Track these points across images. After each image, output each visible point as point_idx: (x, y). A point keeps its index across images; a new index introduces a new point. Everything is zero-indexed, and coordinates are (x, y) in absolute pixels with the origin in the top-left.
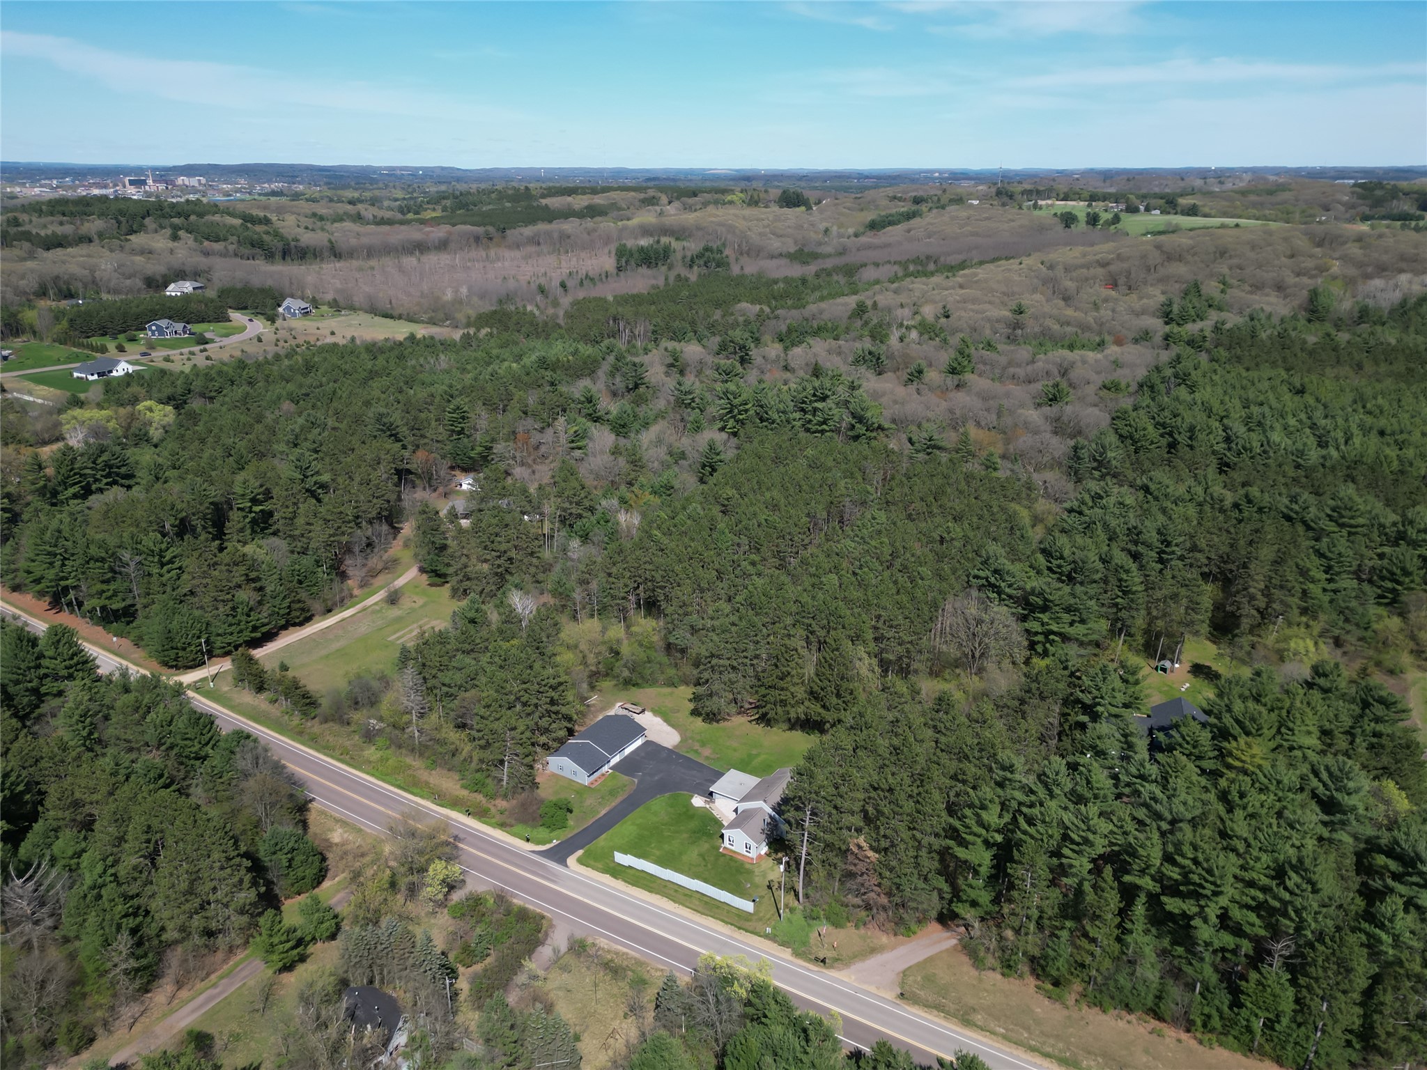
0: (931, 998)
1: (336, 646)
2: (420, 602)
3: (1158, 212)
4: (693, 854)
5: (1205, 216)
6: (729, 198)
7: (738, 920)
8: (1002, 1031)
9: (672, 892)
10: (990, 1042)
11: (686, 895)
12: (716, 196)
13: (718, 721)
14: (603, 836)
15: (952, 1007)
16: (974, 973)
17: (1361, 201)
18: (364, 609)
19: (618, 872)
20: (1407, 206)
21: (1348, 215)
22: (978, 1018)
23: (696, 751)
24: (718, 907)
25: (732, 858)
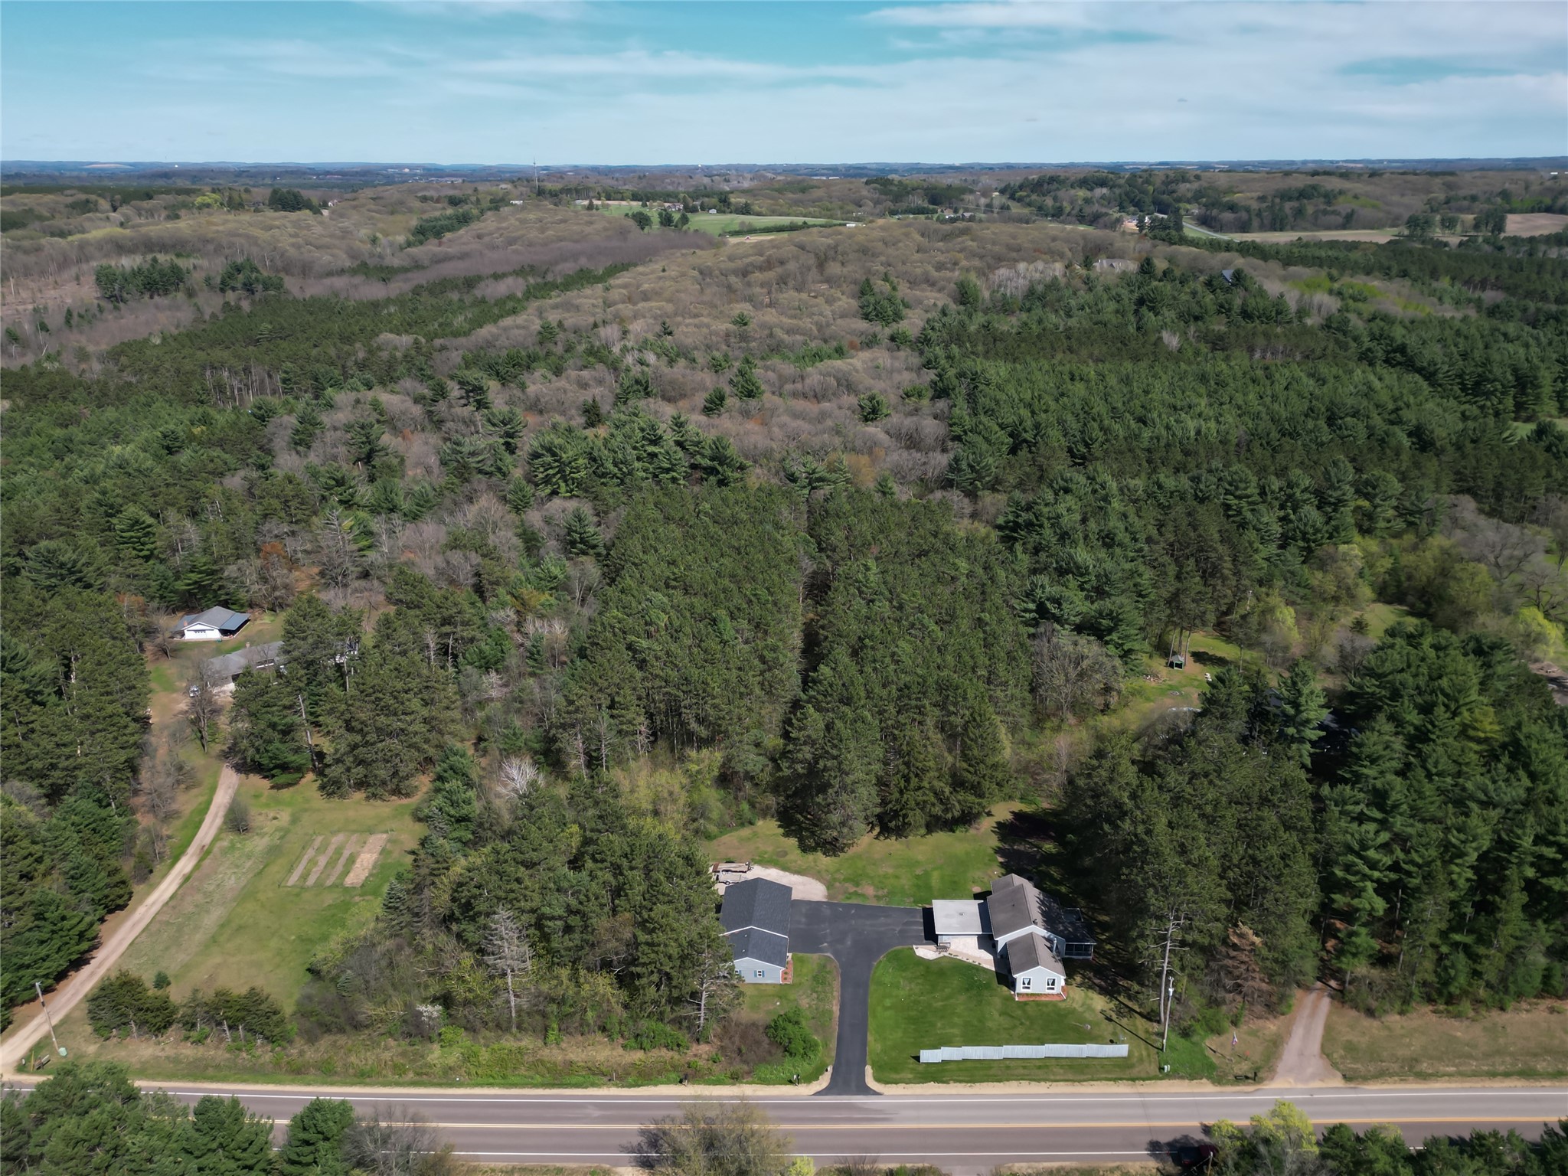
0: (1372, 1068)
1: (211, 920)
2: (285, 817)
3: (714, 211)
4: (995, 1019)
5: (759, 214)
6: (199, 200)
7: (1117, 1071)
8: (1452, 1069)
9: (1021, 1071)
10: (1459, 1085)
11: (1039, 1067)
12: (181, 198)
13: (842, 850)
14: (870, 1038)
15: (1395, 1067)
16: (1376, 1023)
17: (883, 197)
18: (205, 853)
19: (939, 1073)
20: (918, 201)
21: (877, 211)
22: (1424, 1066)
23: (856, 893)
24: (1087, 1066)
25: (1038, 1004)
